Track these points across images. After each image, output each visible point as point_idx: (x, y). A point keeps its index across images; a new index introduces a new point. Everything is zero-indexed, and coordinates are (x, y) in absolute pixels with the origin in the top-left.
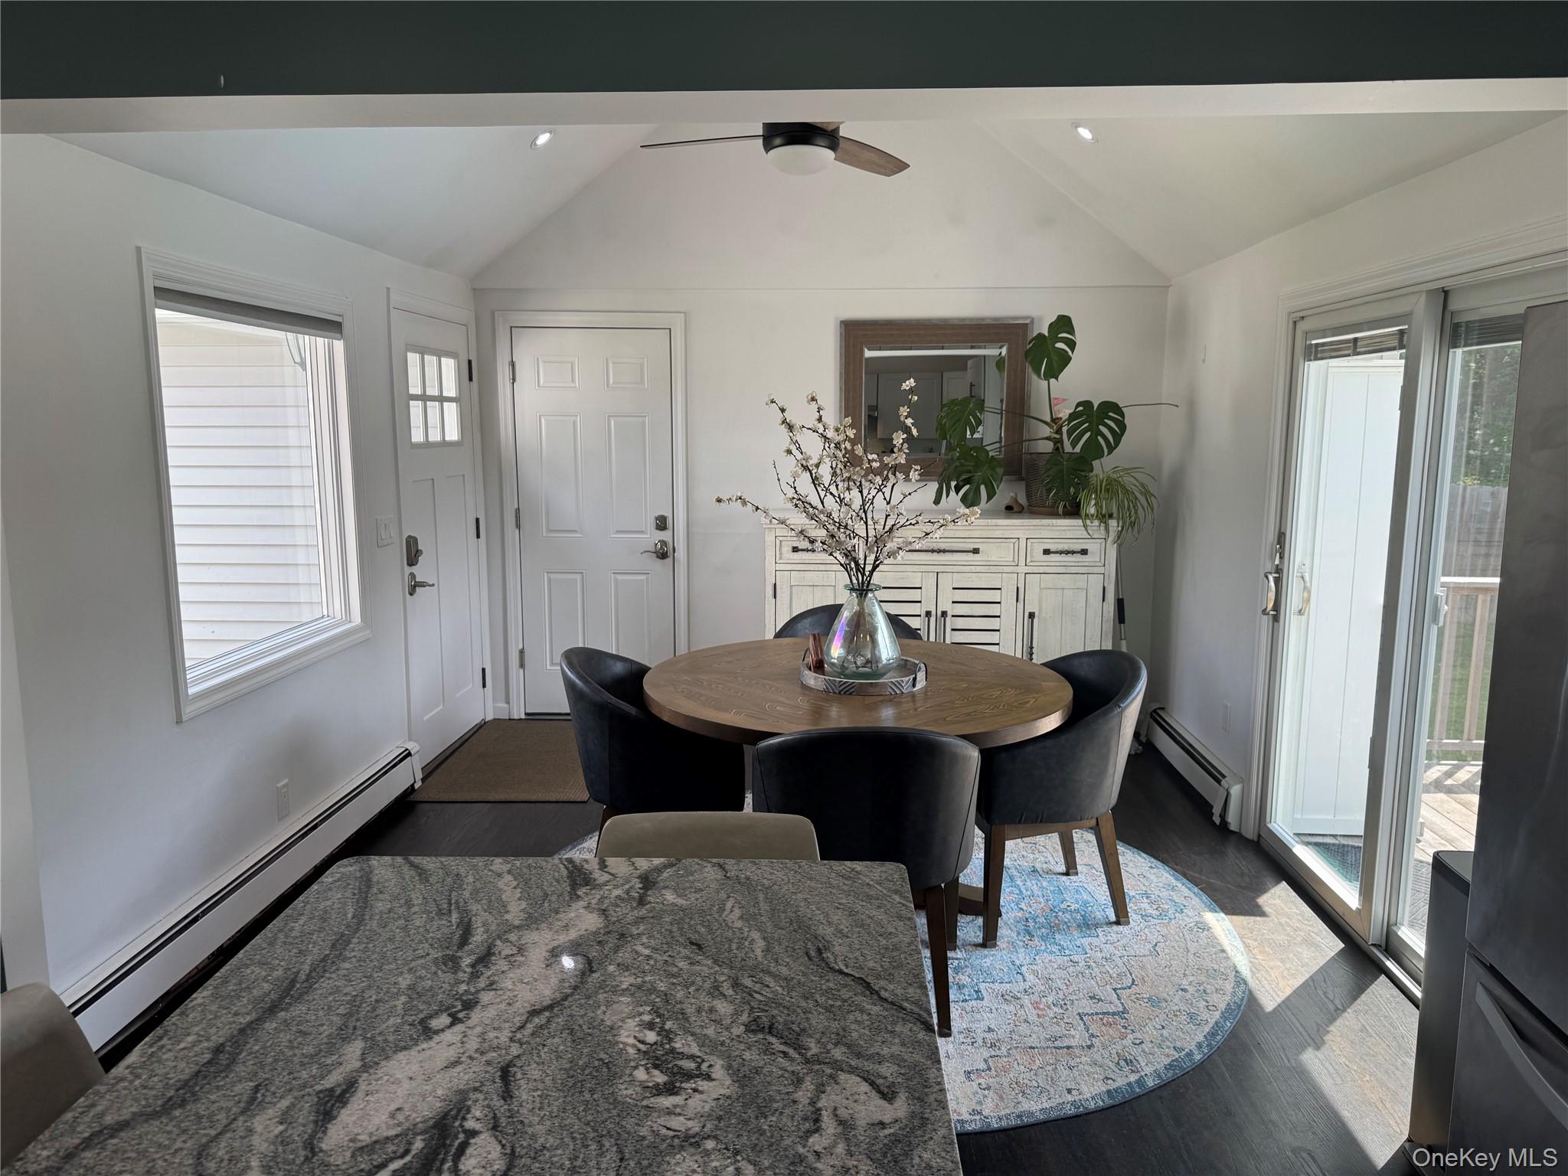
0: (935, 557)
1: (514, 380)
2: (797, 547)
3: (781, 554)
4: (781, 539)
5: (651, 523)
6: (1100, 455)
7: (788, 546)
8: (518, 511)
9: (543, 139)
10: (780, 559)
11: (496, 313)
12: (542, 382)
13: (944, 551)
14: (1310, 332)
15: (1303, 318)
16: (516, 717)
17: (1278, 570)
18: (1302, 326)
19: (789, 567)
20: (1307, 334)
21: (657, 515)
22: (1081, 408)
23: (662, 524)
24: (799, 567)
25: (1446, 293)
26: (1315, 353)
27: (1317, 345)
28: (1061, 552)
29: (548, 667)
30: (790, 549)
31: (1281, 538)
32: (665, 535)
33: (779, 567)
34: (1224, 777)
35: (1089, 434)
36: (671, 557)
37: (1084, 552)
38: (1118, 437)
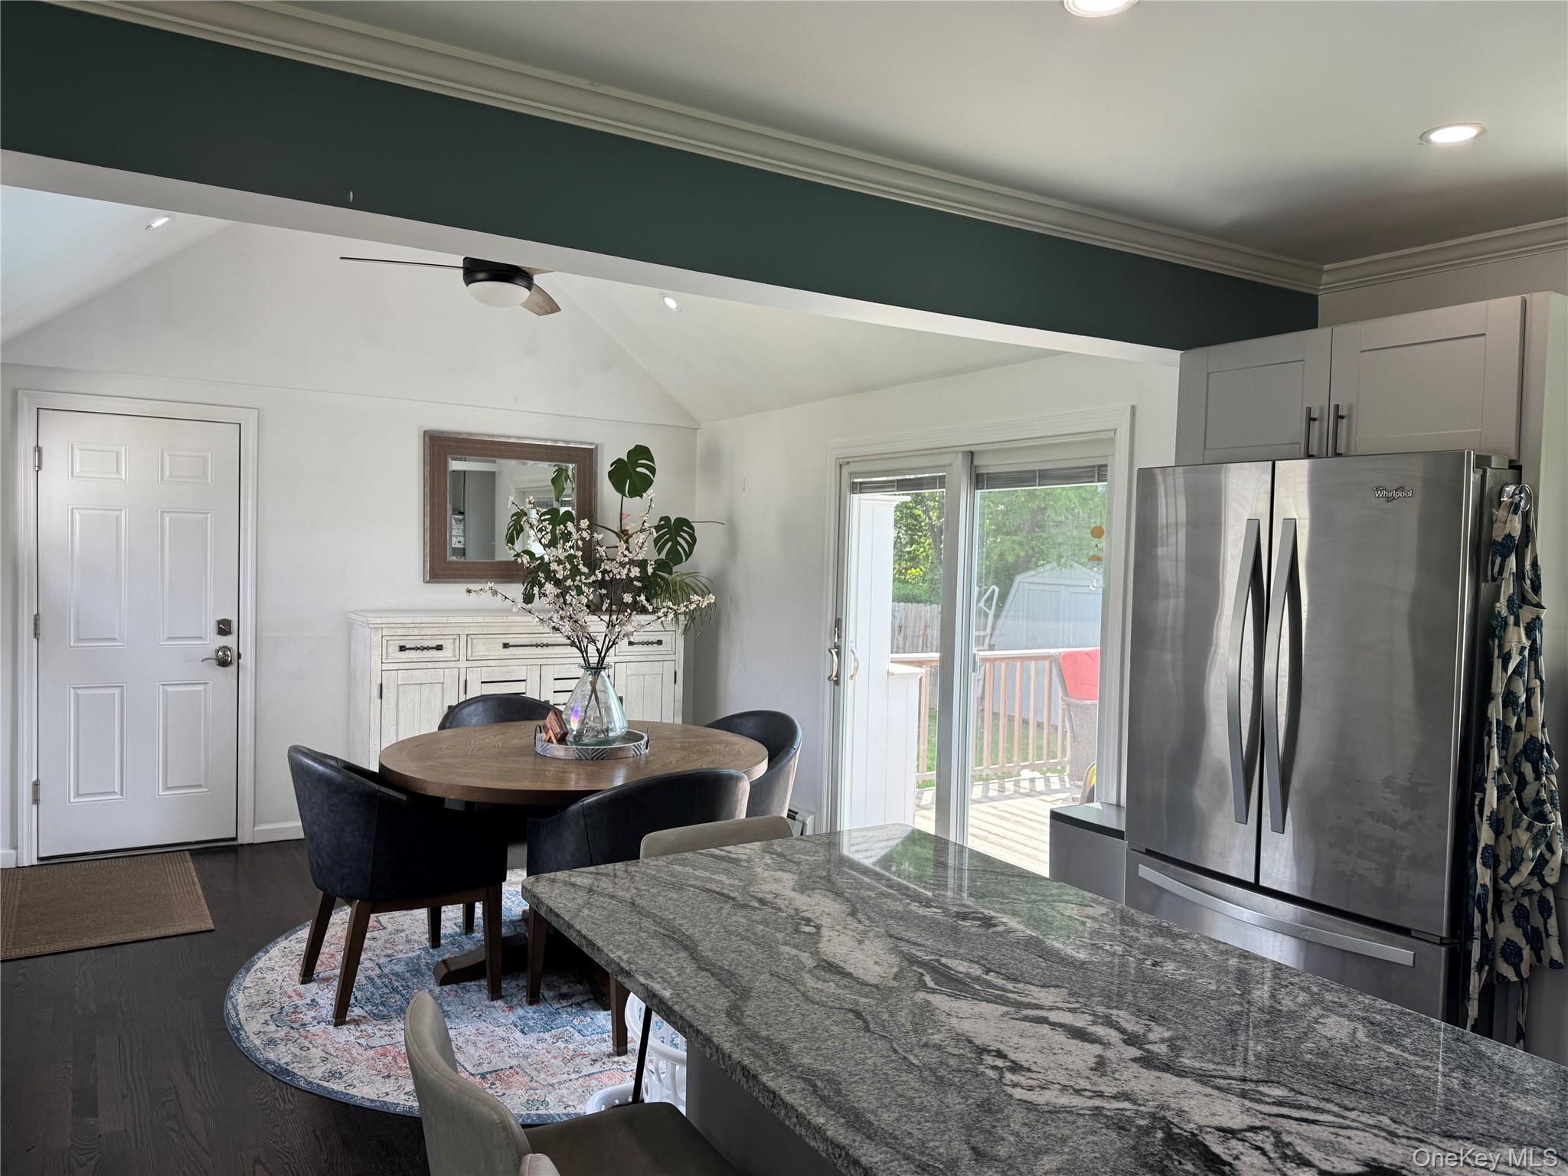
0: (539, 650)
1: (40, 467)
2: (404, 647)
3: (387, 653)
4: (388, 638)
5: (212, 628)
6: (680, 561)
7: (395, 645)
8: (37, 618)
9: (160, 222)
10: (387, 658)
11: (19, 392)
12: (77, 469)
13: (547, 645)
14: (854, 473)
15: (848, 463)
16: (26, 864)
17: (838, 647)
18: (846, 470)
19: (397, 666)
20: (851, 475)
21: (219, 619)
22: (663, 522)
23: (224, 628)
24: (407, 666)
25: (972, 453)
26: (858, 488)
27: (861, 483)
28: (643, 643)
29: (72, 800)
30: (398, 649)
31: (838, 623)
32: (229, 641)
33: (385, 667)
34: (797, 813)
35: (670, 543)
36: (236, 664)
37: (659, 642)
38: (691, 546)
